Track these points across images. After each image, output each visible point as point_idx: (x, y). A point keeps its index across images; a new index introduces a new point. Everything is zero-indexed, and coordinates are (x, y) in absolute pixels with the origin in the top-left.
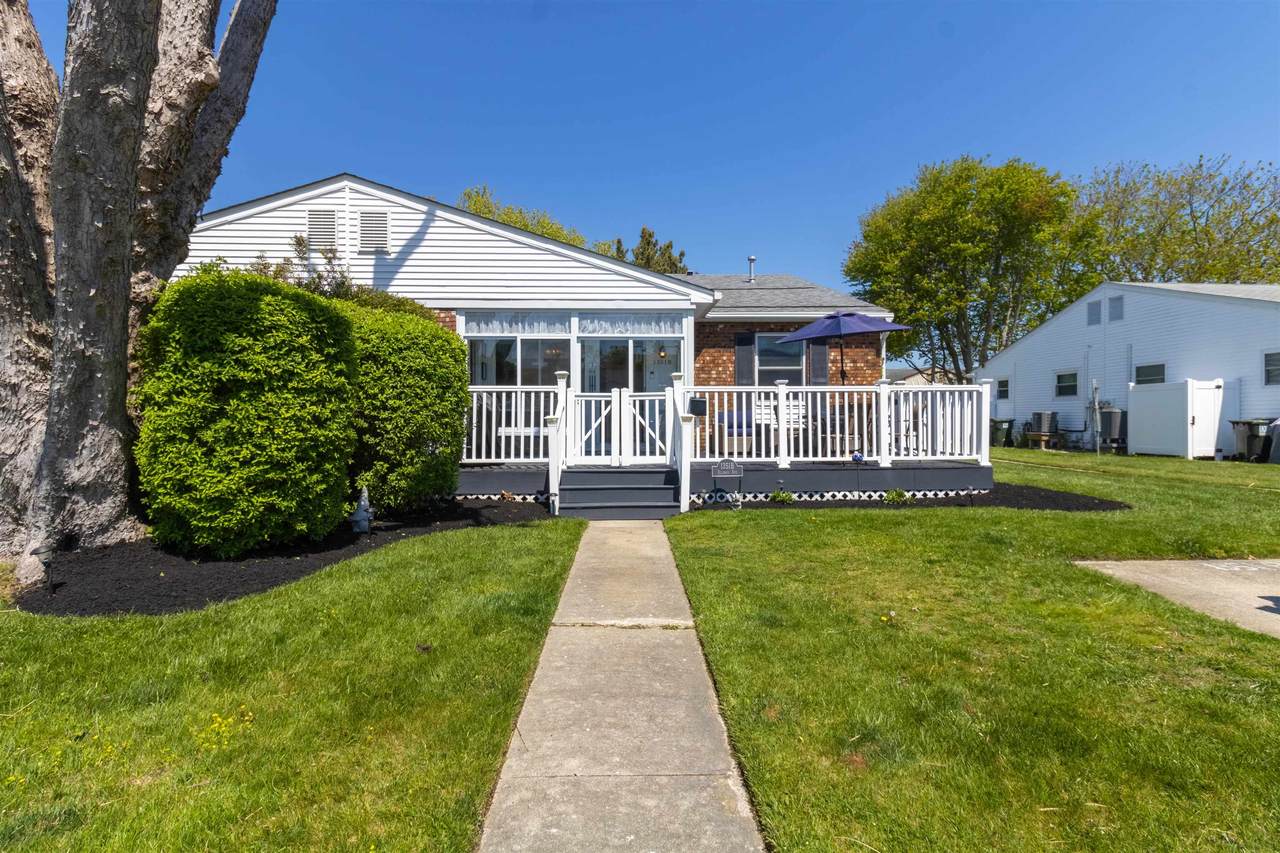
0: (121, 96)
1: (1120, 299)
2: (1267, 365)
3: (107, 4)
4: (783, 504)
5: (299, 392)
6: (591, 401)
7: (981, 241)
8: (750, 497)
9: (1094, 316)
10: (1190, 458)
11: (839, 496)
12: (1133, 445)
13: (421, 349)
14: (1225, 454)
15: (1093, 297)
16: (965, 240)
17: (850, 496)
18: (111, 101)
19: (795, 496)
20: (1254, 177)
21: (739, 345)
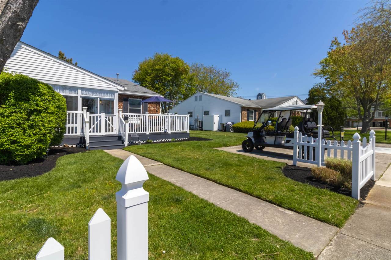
0: (23, 26)
1: (201, 96)
2: (226, 112)
3: (27, 2)
4: (150, 143)
5: (49, 113)
6: (94, 116)
7: (170, 76)
8: (142, 142)
9: (196, 100)
10: (214, 131)
11: (160, 141)
12: (204, 128)
13: (57, 100)
14: (219, 130)
15: (196, 95)
16: (167, 76)
17: (162, 141)
18: (19, 27)
19: (153, 141)
20: (220, 72)
21: (124, 101)
